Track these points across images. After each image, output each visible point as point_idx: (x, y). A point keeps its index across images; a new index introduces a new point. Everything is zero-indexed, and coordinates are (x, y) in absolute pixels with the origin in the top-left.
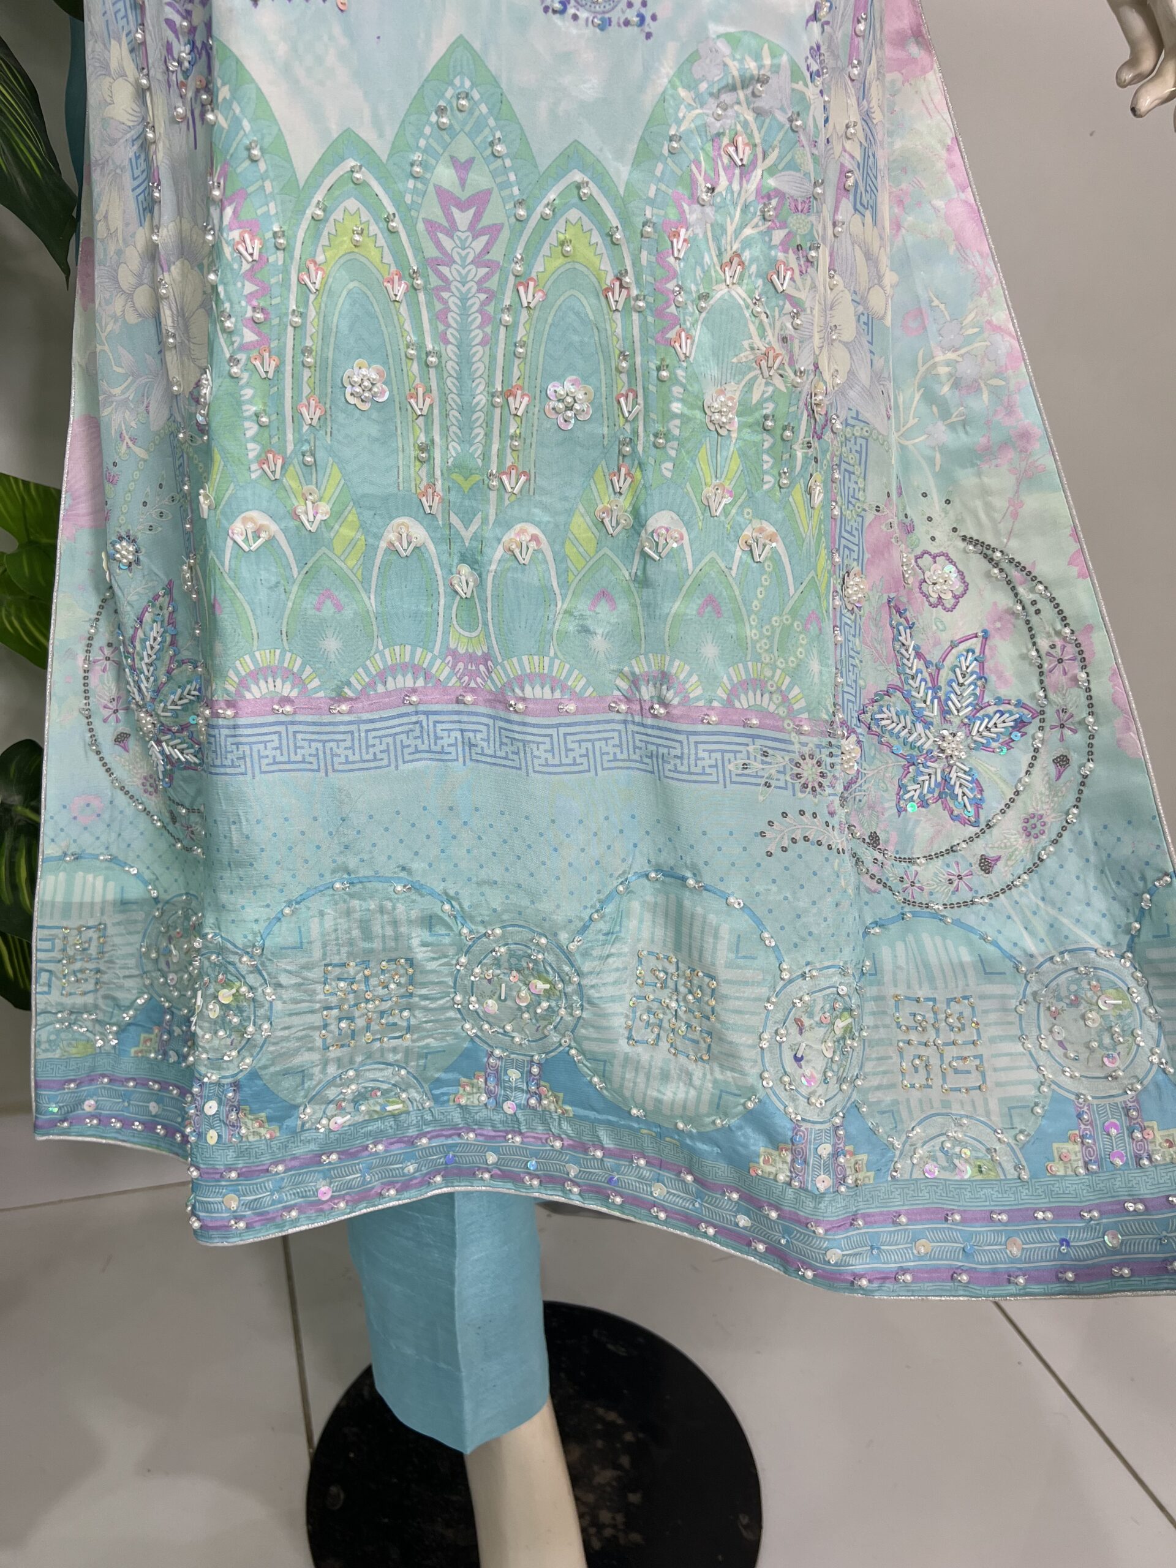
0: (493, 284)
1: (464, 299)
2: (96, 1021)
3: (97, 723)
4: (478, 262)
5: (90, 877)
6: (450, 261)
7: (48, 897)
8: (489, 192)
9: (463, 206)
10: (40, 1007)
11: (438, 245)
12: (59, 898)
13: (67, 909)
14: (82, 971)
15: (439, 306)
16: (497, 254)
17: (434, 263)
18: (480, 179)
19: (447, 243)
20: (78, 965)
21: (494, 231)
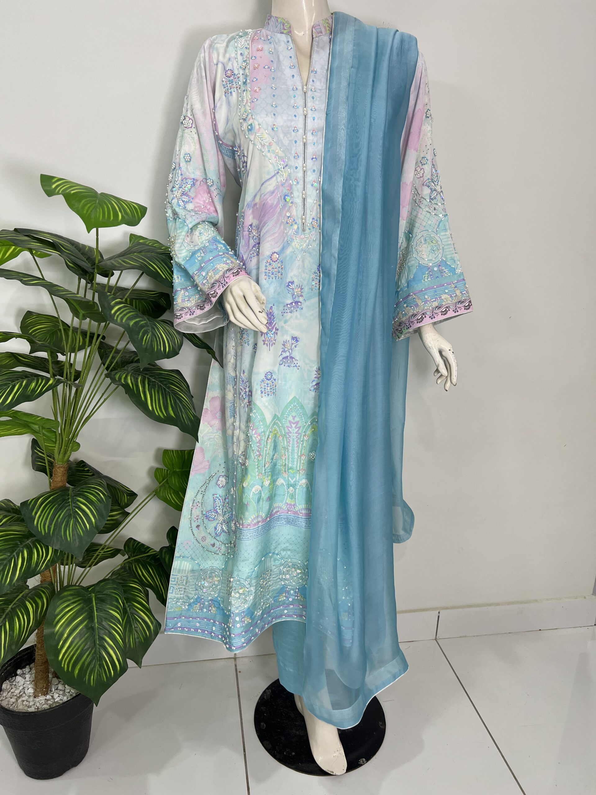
0: (299, 436)
1: (293, 439)
2: (183, 602)
3: (192, 522)
4: (296, 433)
5: (186, 563)
6: (291, 433)
7: (175, 567)
8: (299, 421)
9: (294, 424)
10: (170, 597)
11: (289, 430)
12: (178, 568)
13: (179, 571)
14: (181, 588)
15: (288, 440)
16: (300, 431)
17: (288, 433)
18: (297, 419)
19: (290, 429)
20: (181, 586)
21: (299, 428)
